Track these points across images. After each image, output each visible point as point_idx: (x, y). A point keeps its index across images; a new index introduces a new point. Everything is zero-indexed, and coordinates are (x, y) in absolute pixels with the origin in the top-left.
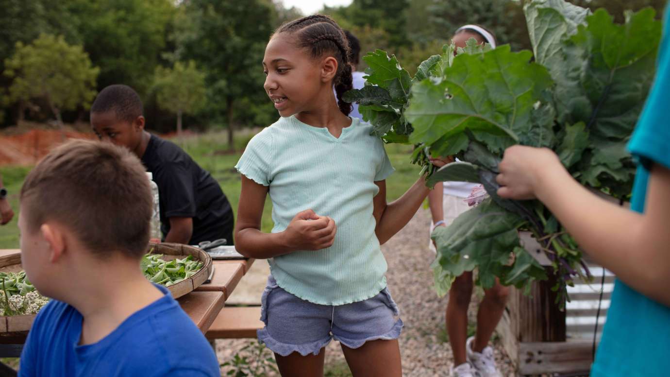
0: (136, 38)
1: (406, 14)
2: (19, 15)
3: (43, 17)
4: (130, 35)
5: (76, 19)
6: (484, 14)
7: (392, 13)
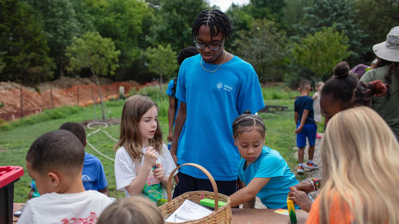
0: (127, 28)
1: (284, 10)
2: (62, 17)
3: (75, 17)
4: (122, 27)
5: (93, 18)
6: (339, 11)
7: (276, 10)
